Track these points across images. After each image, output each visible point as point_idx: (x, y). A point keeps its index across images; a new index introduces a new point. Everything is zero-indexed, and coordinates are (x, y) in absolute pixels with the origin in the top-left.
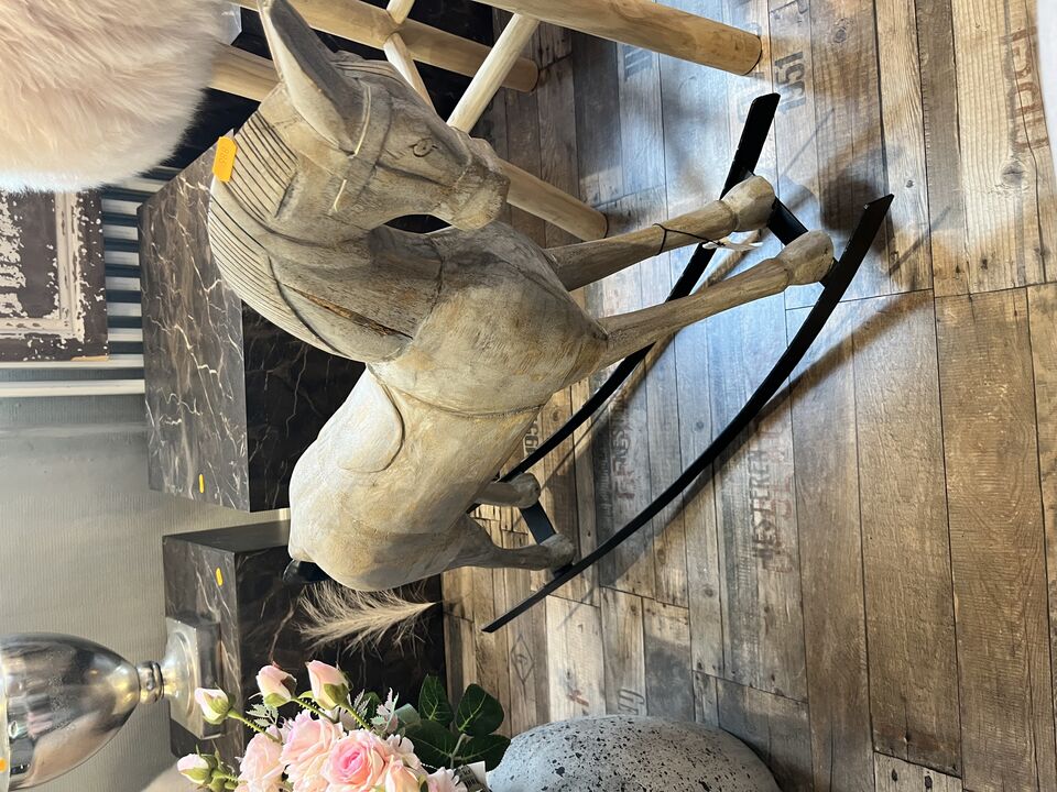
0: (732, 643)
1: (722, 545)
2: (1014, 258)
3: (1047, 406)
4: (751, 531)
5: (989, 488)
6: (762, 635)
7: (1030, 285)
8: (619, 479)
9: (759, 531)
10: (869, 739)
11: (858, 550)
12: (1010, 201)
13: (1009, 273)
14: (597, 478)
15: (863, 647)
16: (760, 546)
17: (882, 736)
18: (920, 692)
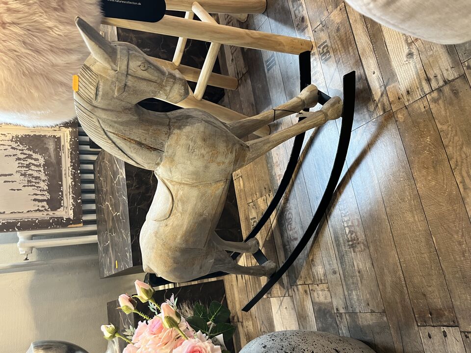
0: (348, 293)
1: (336, 248)
2: (418, 86)
3: (447, 140)
4: (346, 237)
5: (434, 183)
6: (360, 285)
7: (427, 94)
8: (291, 233)
9: (349, 236)
10: (415, 321)
11: (389, 230)
12: (411, 65)
13: (418, 92)
14: (282, 236)
15: (402, 275)
16: (350, 243)
17: (419, 317)
18: (430, 289)
